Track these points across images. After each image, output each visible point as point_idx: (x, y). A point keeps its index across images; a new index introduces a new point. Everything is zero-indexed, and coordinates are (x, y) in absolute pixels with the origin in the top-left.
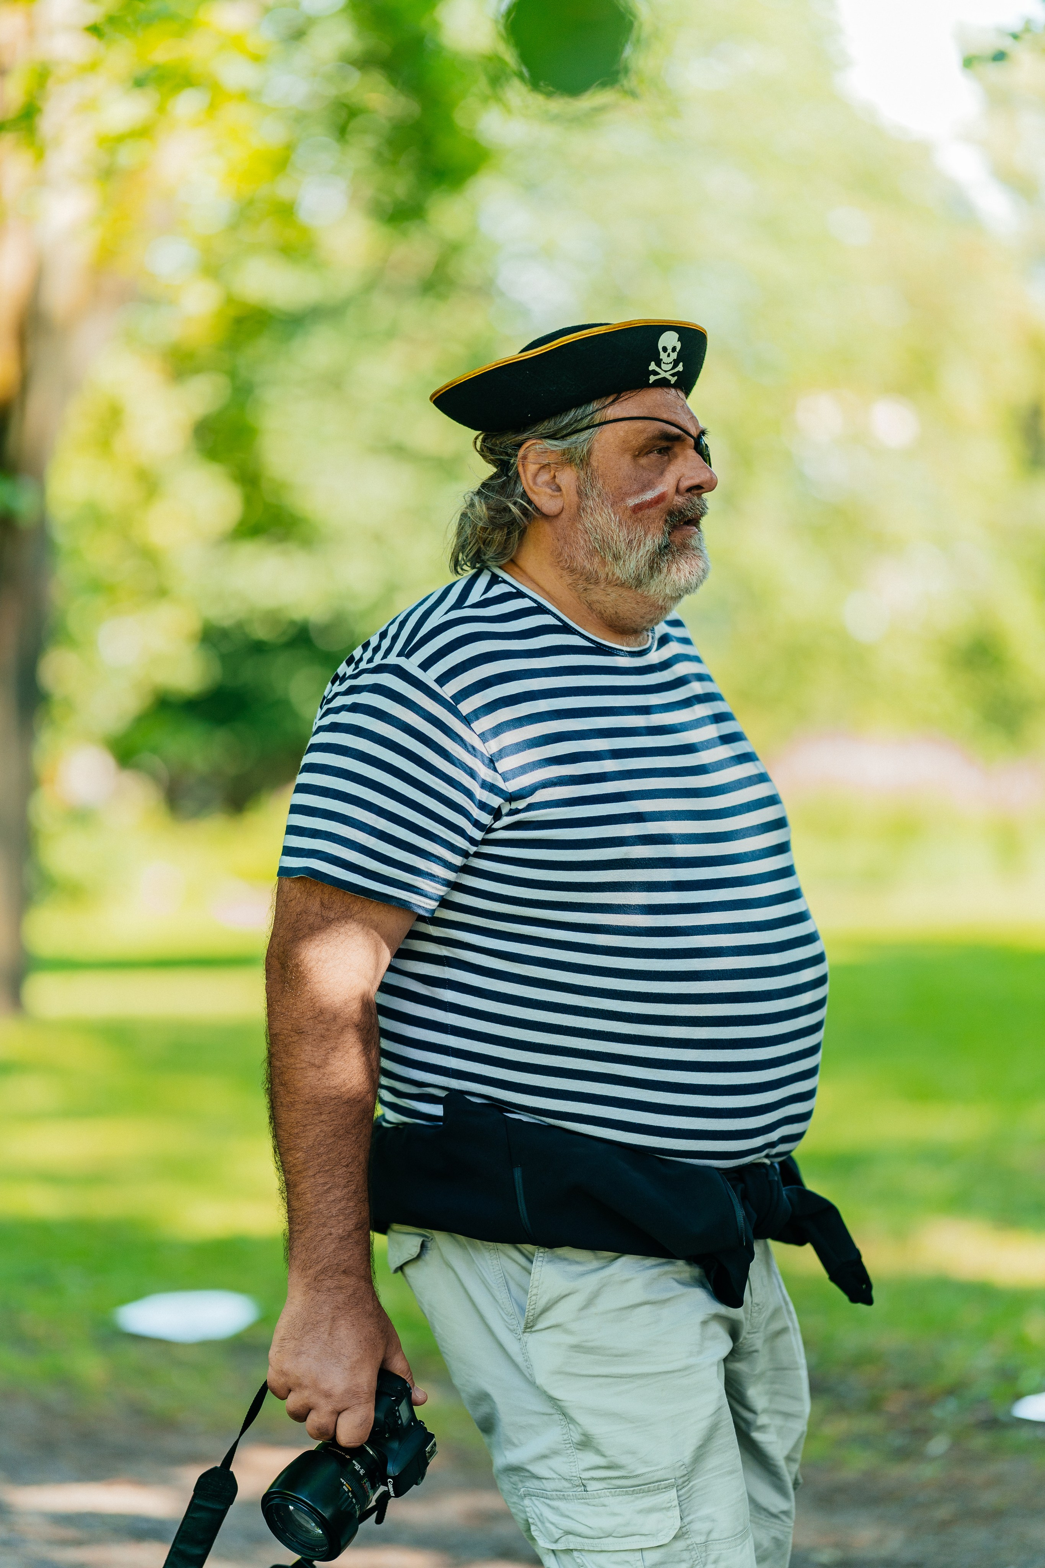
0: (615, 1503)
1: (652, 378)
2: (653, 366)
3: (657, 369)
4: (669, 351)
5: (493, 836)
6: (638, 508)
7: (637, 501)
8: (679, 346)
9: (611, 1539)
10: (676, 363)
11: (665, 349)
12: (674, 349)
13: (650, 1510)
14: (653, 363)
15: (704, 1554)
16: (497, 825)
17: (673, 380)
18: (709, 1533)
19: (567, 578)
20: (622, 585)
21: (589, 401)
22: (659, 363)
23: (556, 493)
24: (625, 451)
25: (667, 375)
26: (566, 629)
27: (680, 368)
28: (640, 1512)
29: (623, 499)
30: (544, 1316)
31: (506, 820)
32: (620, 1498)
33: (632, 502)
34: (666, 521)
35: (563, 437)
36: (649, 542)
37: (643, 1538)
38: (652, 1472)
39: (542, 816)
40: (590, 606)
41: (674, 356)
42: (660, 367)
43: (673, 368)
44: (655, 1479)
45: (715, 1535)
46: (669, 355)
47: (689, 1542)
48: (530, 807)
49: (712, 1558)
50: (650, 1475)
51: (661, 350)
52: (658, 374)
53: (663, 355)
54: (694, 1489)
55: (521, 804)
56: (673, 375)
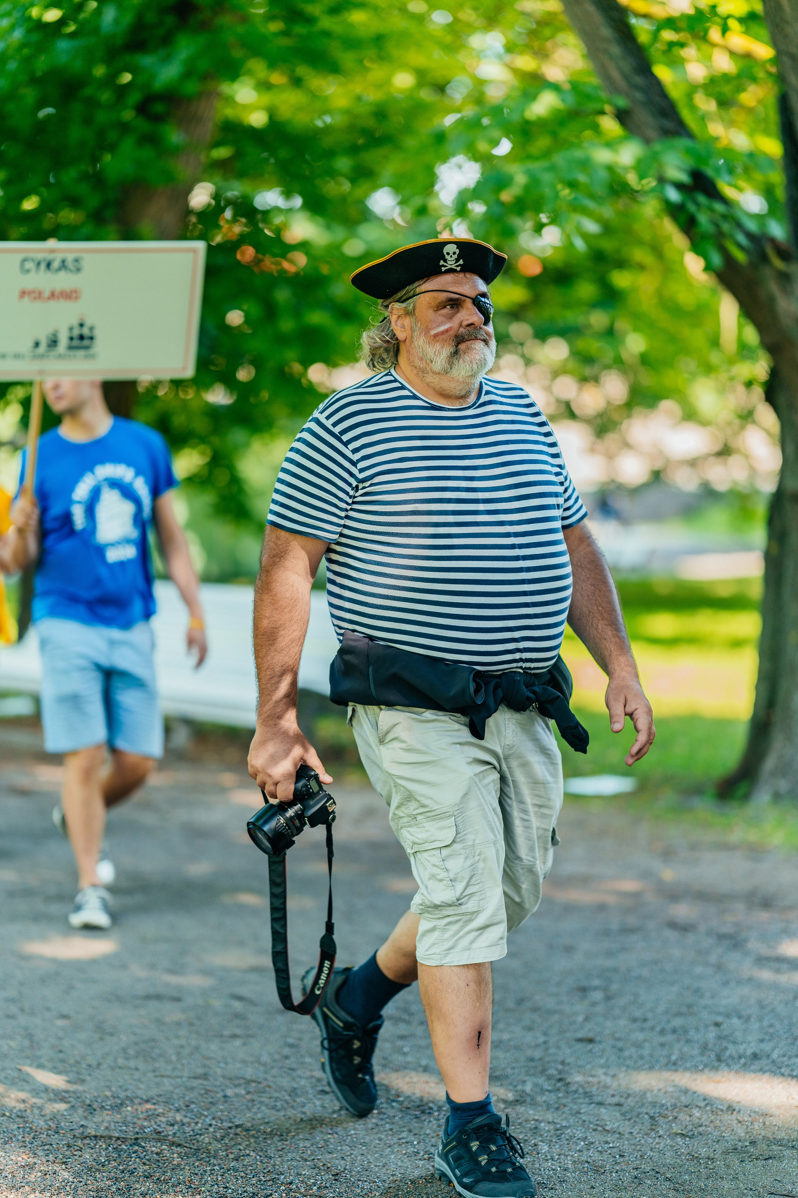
0: (428, 825)
1: (443, 269)
2: (442, 263)
3: (445, 264)
4: (451, 254)
5: (355, 500)
6: (436, 336)
7: (435, 332)
8: (457, 251)
9: (427, 844)
10: (457, 260)
11: (448, 254)
12: (454, 253)
13: (442, 828)
14: (442, 261)
15: (473, 851)
16: (357, 495)
17: (459, 269)
18: (474, 840)
19: (414, 371)
20: (439, 373)
21: (413, 282)
22: (445, 261)
23: (403, 329)
24: (430, 307)
25: (453, 267)
26: (415, 397)
27: (461, 262)
28: (438, 829)
29: (429, 332)
30: (387, 735)
31: (360, 492)
32: (430, 823)
33: (433, 332)
34: (453, 340)
35: (403, 302)
36: (444, 352)
37: (440, 842)
38: (442, 808)
39: (377, 489)
40: (428, 385)
41: (456, 256)
42: (447, 263)
43: (456, 263)
44: (443, 812)
45: (477, 842)
46: (451, 256)
47: (464, 845)
48: (371, 485)
49: (477, 853)
50: (439, 810)
51: (445, 254)
52: (447, 266)
53: (447, 257)
54: (465, 818)
55: (367, 484)
56: (457, 266)
